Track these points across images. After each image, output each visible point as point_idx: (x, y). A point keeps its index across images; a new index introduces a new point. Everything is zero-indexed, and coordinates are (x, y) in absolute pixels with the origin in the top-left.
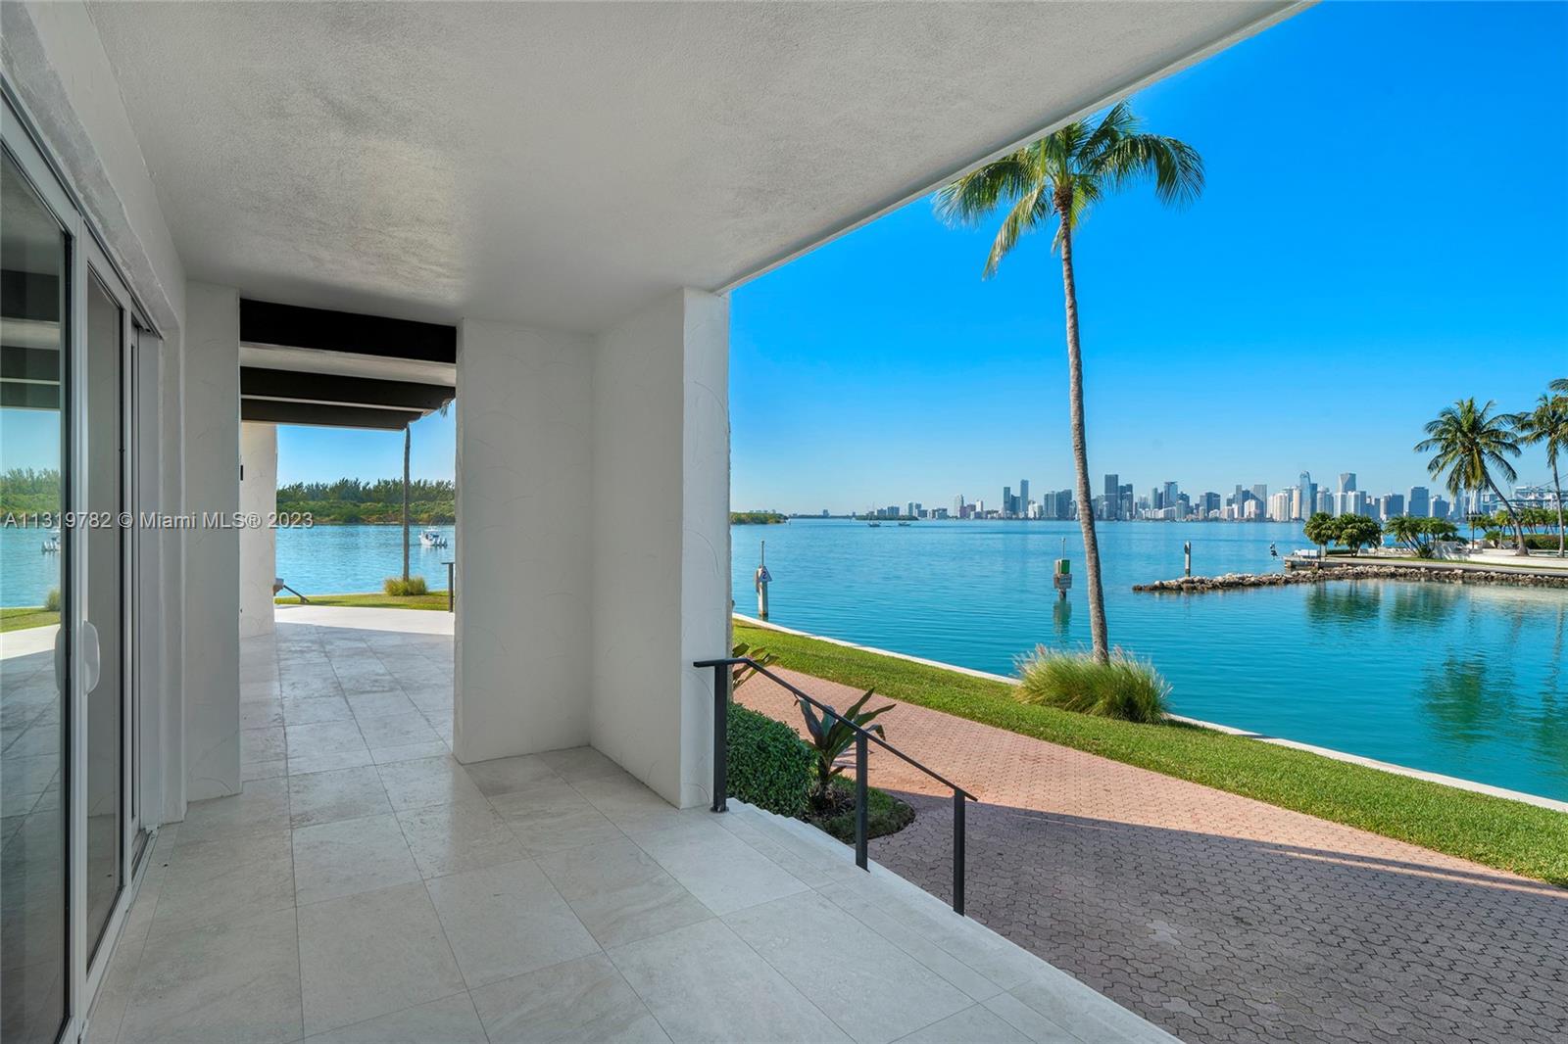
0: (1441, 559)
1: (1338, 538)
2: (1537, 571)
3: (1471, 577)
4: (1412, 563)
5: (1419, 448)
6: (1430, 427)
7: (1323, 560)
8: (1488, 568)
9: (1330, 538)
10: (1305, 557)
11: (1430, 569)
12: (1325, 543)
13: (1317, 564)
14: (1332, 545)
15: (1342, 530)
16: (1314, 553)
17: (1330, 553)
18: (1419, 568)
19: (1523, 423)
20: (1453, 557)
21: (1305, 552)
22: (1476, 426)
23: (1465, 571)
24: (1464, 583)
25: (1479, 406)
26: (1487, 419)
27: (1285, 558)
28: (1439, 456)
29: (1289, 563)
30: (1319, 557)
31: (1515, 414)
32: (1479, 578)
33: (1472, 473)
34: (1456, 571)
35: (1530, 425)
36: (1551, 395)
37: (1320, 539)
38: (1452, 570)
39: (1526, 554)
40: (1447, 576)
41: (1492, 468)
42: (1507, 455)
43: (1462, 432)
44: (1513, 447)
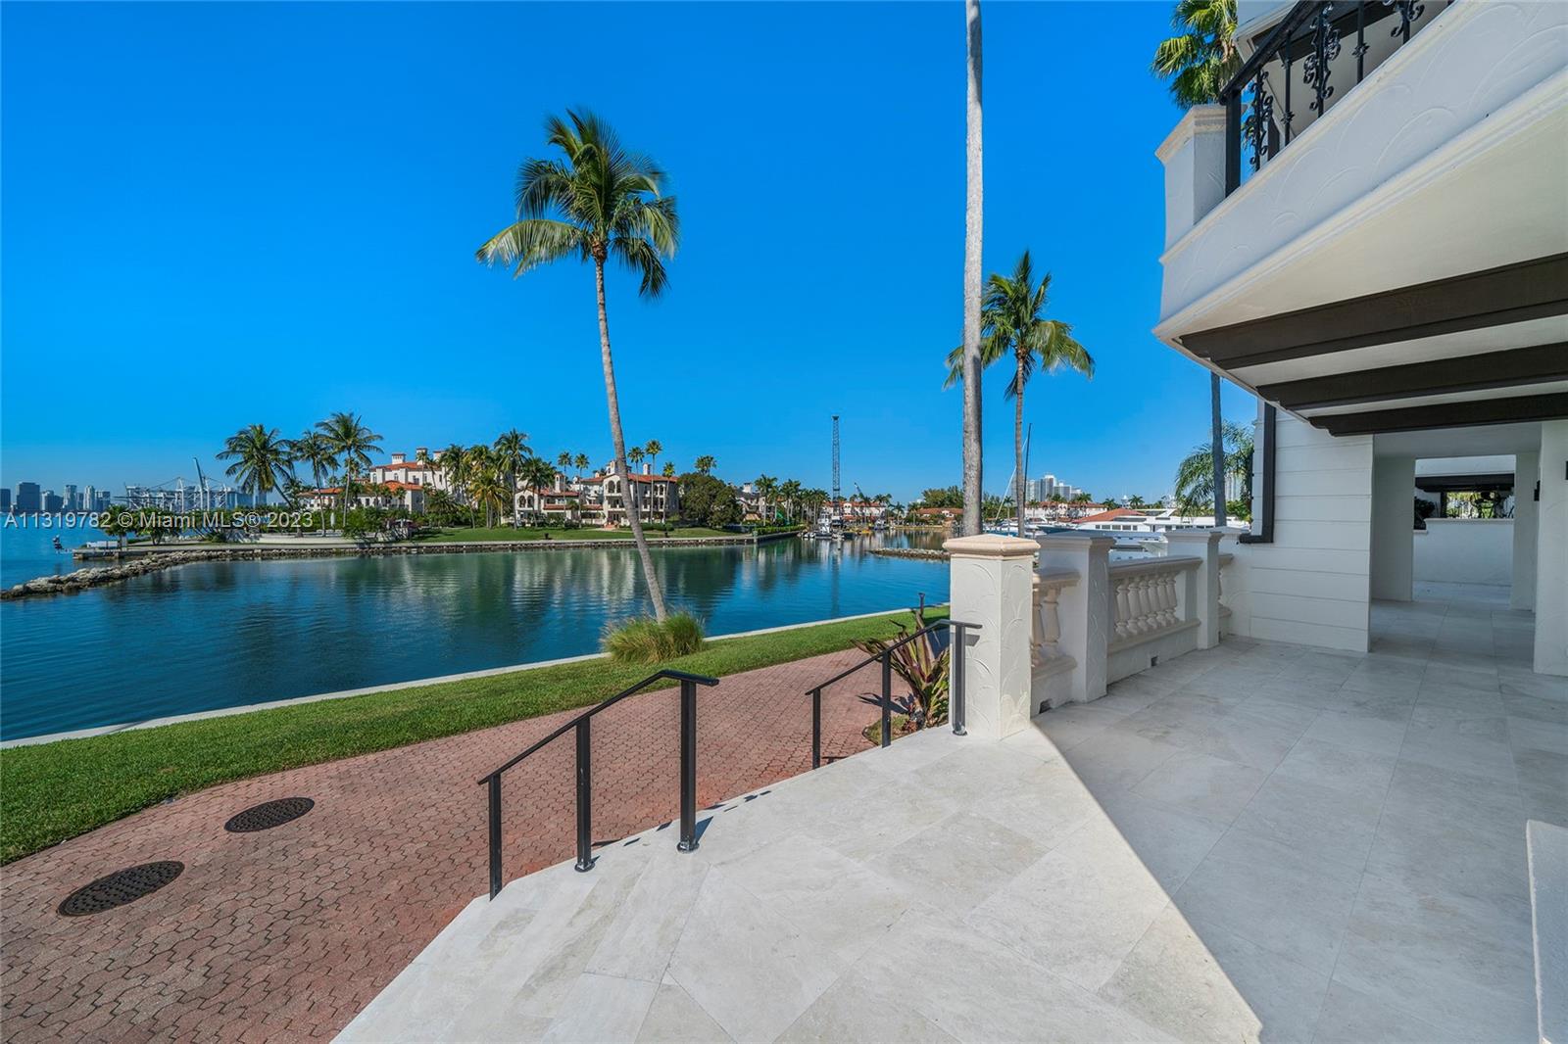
0: (237, 542)
2: (313, 547)
3: (268, 554)
4: (218, 547)
5: (220, 456)
6: (230, 441)
7: (124, 549)
8: (279, 547)
10: (101, 548)
11: (235, 551)
12: (125, 534)
13: (117, 554)
14: (133, 536)
16: (115, 544)
17: (130, 542)
18: (224, 551)
19: (292, 445)
21: (103, 544)
22: (265, 446)
23: (262, 550)
24: (262, 559)
26: (273, 441)
27: (74, 551)
28: (236, 464)
29: (81, 556)
30: (120, 547)
31: (292, 440)
32: (273, 554)
33: (263, 477)
34: (256, 551)
35: (300, 449)
36: (314, 430)
37: (118, 531)
38: (253, 550)
40: (251, 555)
42: (286, 468)
43: (256, 448)
44: (290, 463)
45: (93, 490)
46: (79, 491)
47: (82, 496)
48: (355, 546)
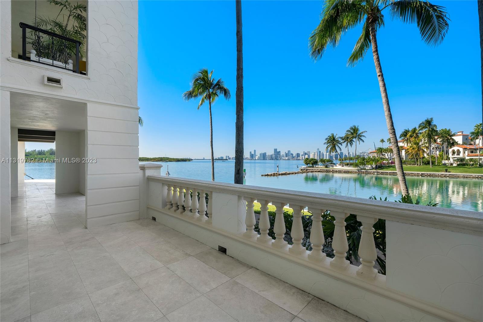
0: (329, 168)
1: (310, 163)
2: (345, 170)
3: (334, 172)
5: (325, 144)
6: (326, 139)
8: (336, 169)
9: (308, 164)
11: (326, 170)
12: (307, 165)
14: (309, 165)
15: (310, 162)
16: (305, 167)
17: (308, 167)
18: (324, 170)
19: (341, 138)
20: (331, 167)
21: (303, 167)
22: (334, 139)
23: (332, 170)
25: (335, 135)
26: (336, 138)
28: (328, 146)
29: (301, 169)
30: (306, 168)
32: (335, 172)
33: (334, 149)
35: (343, 139)
36: (346, 133)
37: (307, 164)
39: (343, 166)
40: (329, 171)
41: (337, 148)
42: (340, 145)
43: (332, 140)
44: (341, 144)
45: (353, 153)
46: (350, 154)
47: (351, 155)
48: (356, 170)
